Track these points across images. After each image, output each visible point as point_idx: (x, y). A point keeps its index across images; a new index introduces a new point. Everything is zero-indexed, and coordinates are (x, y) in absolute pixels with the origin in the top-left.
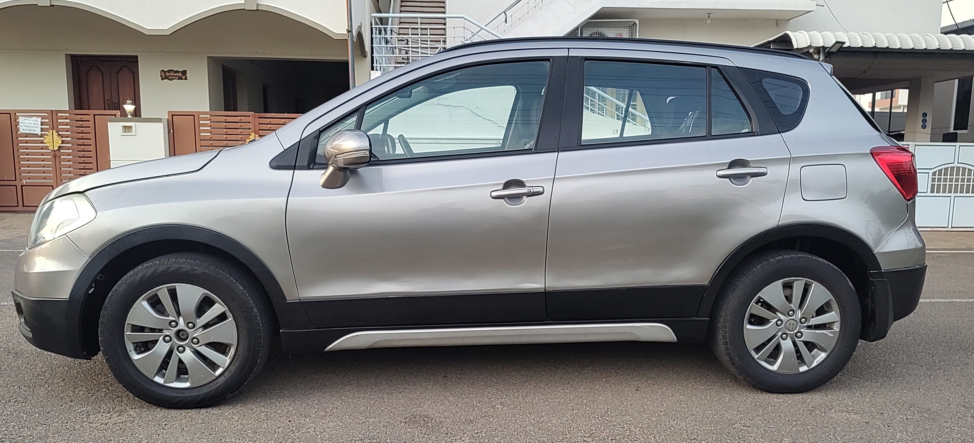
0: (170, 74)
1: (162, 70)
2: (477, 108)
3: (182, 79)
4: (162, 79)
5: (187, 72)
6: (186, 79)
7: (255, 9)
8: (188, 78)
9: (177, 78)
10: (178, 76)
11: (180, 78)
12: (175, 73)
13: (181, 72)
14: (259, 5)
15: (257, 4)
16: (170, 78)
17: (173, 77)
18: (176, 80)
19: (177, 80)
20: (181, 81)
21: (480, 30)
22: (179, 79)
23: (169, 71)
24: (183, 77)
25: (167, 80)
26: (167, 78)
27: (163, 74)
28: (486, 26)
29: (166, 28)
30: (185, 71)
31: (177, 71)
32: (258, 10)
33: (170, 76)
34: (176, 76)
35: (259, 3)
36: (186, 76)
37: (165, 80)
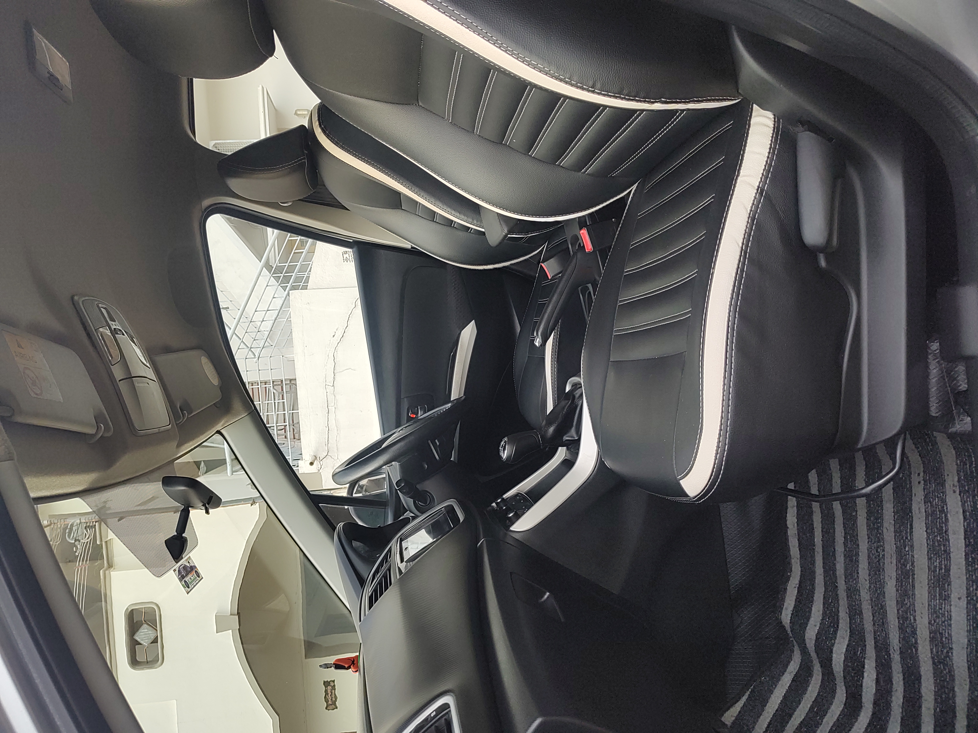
0: (330, 700)
1: (326, 709)
2: (334, 336)
3: (334, 686)
4: (337, 708)
5: (326, 680)
6: (334, 681)
7: (237, 617)
8: (333, 680)
9: (333, 691)
10: (332, 690)
11: (334, 687)
12: (328, 694)
13: (325, 687)
14: (232, 613)
15: (231, 615)
16: (334, 699)
17: (333, 696)
18: (336, 693)
19: (336, 691)
20: (336, 687)
21: (236, 334)
22: (335, 690)
23: (327, 701)
24: (332, 684)
25: (337, 703)
26: (334, 703)
27: (331, 707)
28: (230, 329)
29: (272, 720)
30: (325, 683)
31: (325, 692)
32: (238, 613)
33: (331, 700)
34: (332, 693)
35: (230, 614)
36: (330, 681)
37: (337, 705)
